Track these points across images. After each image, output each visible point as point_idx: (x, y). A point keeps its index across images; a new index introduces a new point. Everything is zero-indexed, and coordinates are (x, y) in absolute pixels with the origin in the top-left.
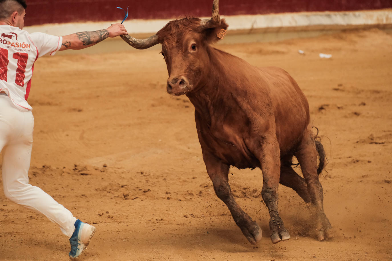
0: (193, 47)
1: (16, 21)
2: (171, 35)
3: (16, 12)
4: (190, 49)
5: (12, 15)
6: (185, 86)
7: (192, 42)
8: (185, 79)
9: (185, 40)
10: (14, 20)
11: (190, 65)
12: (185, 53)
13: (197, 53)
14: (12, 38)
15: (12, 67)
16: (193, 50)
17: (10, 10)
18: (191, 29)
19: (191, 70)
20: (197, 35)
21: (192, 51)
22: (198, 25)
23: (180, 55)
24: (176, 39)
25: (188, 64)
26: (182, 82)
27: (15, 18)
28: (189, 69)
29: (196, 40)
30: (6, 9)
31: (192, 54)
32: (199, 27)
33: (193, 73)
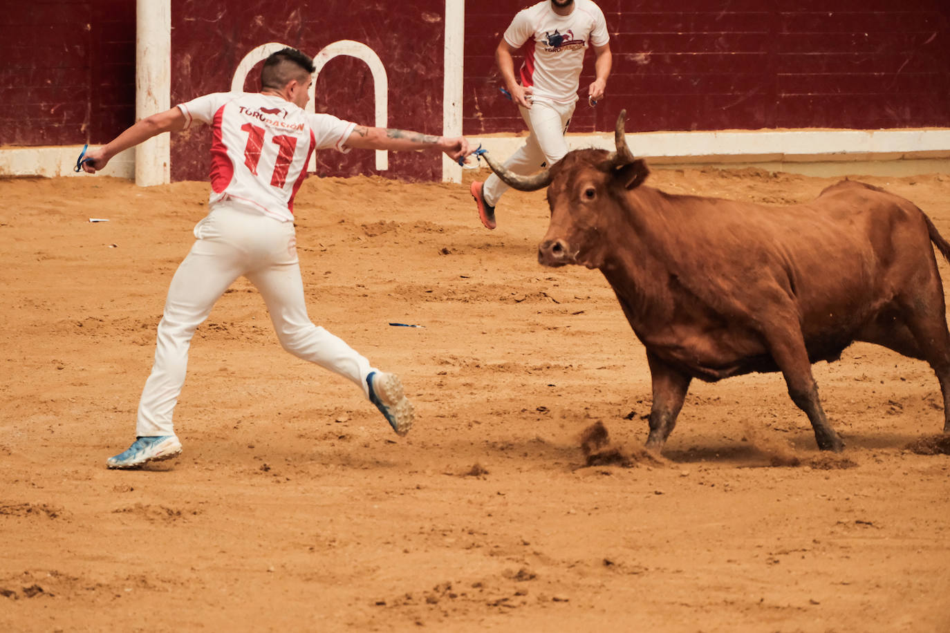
0: (590, 194)
1: (293, 95)
2: (563, 172)
3: (294, 82)
4: (584, 195)
5: (288, 86)
6: (561, 255)
7: (589, 186)
8: (564, 244)
9: (578, 182)
10: (291, 93)
11: (580, 221)
12: (574, 201)
13: (596, 203)
14: (280, 114)
15: (270, 153)
16: (588, 198)
17: (284, 78)
18: (591, 165)
19: (579, 230)
20: (600, 176)
21: (585, 200)
22: (603, 160)
23: (566, 204)
24: (567, 179)
25: (576, 220)
26: (558, 248)
27: (292, 90)
28: (577, 228)
29: (595, 183)
30: (279, 76)
31: (585, 204)
32: (604, 162)
33: (581, 234)
